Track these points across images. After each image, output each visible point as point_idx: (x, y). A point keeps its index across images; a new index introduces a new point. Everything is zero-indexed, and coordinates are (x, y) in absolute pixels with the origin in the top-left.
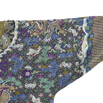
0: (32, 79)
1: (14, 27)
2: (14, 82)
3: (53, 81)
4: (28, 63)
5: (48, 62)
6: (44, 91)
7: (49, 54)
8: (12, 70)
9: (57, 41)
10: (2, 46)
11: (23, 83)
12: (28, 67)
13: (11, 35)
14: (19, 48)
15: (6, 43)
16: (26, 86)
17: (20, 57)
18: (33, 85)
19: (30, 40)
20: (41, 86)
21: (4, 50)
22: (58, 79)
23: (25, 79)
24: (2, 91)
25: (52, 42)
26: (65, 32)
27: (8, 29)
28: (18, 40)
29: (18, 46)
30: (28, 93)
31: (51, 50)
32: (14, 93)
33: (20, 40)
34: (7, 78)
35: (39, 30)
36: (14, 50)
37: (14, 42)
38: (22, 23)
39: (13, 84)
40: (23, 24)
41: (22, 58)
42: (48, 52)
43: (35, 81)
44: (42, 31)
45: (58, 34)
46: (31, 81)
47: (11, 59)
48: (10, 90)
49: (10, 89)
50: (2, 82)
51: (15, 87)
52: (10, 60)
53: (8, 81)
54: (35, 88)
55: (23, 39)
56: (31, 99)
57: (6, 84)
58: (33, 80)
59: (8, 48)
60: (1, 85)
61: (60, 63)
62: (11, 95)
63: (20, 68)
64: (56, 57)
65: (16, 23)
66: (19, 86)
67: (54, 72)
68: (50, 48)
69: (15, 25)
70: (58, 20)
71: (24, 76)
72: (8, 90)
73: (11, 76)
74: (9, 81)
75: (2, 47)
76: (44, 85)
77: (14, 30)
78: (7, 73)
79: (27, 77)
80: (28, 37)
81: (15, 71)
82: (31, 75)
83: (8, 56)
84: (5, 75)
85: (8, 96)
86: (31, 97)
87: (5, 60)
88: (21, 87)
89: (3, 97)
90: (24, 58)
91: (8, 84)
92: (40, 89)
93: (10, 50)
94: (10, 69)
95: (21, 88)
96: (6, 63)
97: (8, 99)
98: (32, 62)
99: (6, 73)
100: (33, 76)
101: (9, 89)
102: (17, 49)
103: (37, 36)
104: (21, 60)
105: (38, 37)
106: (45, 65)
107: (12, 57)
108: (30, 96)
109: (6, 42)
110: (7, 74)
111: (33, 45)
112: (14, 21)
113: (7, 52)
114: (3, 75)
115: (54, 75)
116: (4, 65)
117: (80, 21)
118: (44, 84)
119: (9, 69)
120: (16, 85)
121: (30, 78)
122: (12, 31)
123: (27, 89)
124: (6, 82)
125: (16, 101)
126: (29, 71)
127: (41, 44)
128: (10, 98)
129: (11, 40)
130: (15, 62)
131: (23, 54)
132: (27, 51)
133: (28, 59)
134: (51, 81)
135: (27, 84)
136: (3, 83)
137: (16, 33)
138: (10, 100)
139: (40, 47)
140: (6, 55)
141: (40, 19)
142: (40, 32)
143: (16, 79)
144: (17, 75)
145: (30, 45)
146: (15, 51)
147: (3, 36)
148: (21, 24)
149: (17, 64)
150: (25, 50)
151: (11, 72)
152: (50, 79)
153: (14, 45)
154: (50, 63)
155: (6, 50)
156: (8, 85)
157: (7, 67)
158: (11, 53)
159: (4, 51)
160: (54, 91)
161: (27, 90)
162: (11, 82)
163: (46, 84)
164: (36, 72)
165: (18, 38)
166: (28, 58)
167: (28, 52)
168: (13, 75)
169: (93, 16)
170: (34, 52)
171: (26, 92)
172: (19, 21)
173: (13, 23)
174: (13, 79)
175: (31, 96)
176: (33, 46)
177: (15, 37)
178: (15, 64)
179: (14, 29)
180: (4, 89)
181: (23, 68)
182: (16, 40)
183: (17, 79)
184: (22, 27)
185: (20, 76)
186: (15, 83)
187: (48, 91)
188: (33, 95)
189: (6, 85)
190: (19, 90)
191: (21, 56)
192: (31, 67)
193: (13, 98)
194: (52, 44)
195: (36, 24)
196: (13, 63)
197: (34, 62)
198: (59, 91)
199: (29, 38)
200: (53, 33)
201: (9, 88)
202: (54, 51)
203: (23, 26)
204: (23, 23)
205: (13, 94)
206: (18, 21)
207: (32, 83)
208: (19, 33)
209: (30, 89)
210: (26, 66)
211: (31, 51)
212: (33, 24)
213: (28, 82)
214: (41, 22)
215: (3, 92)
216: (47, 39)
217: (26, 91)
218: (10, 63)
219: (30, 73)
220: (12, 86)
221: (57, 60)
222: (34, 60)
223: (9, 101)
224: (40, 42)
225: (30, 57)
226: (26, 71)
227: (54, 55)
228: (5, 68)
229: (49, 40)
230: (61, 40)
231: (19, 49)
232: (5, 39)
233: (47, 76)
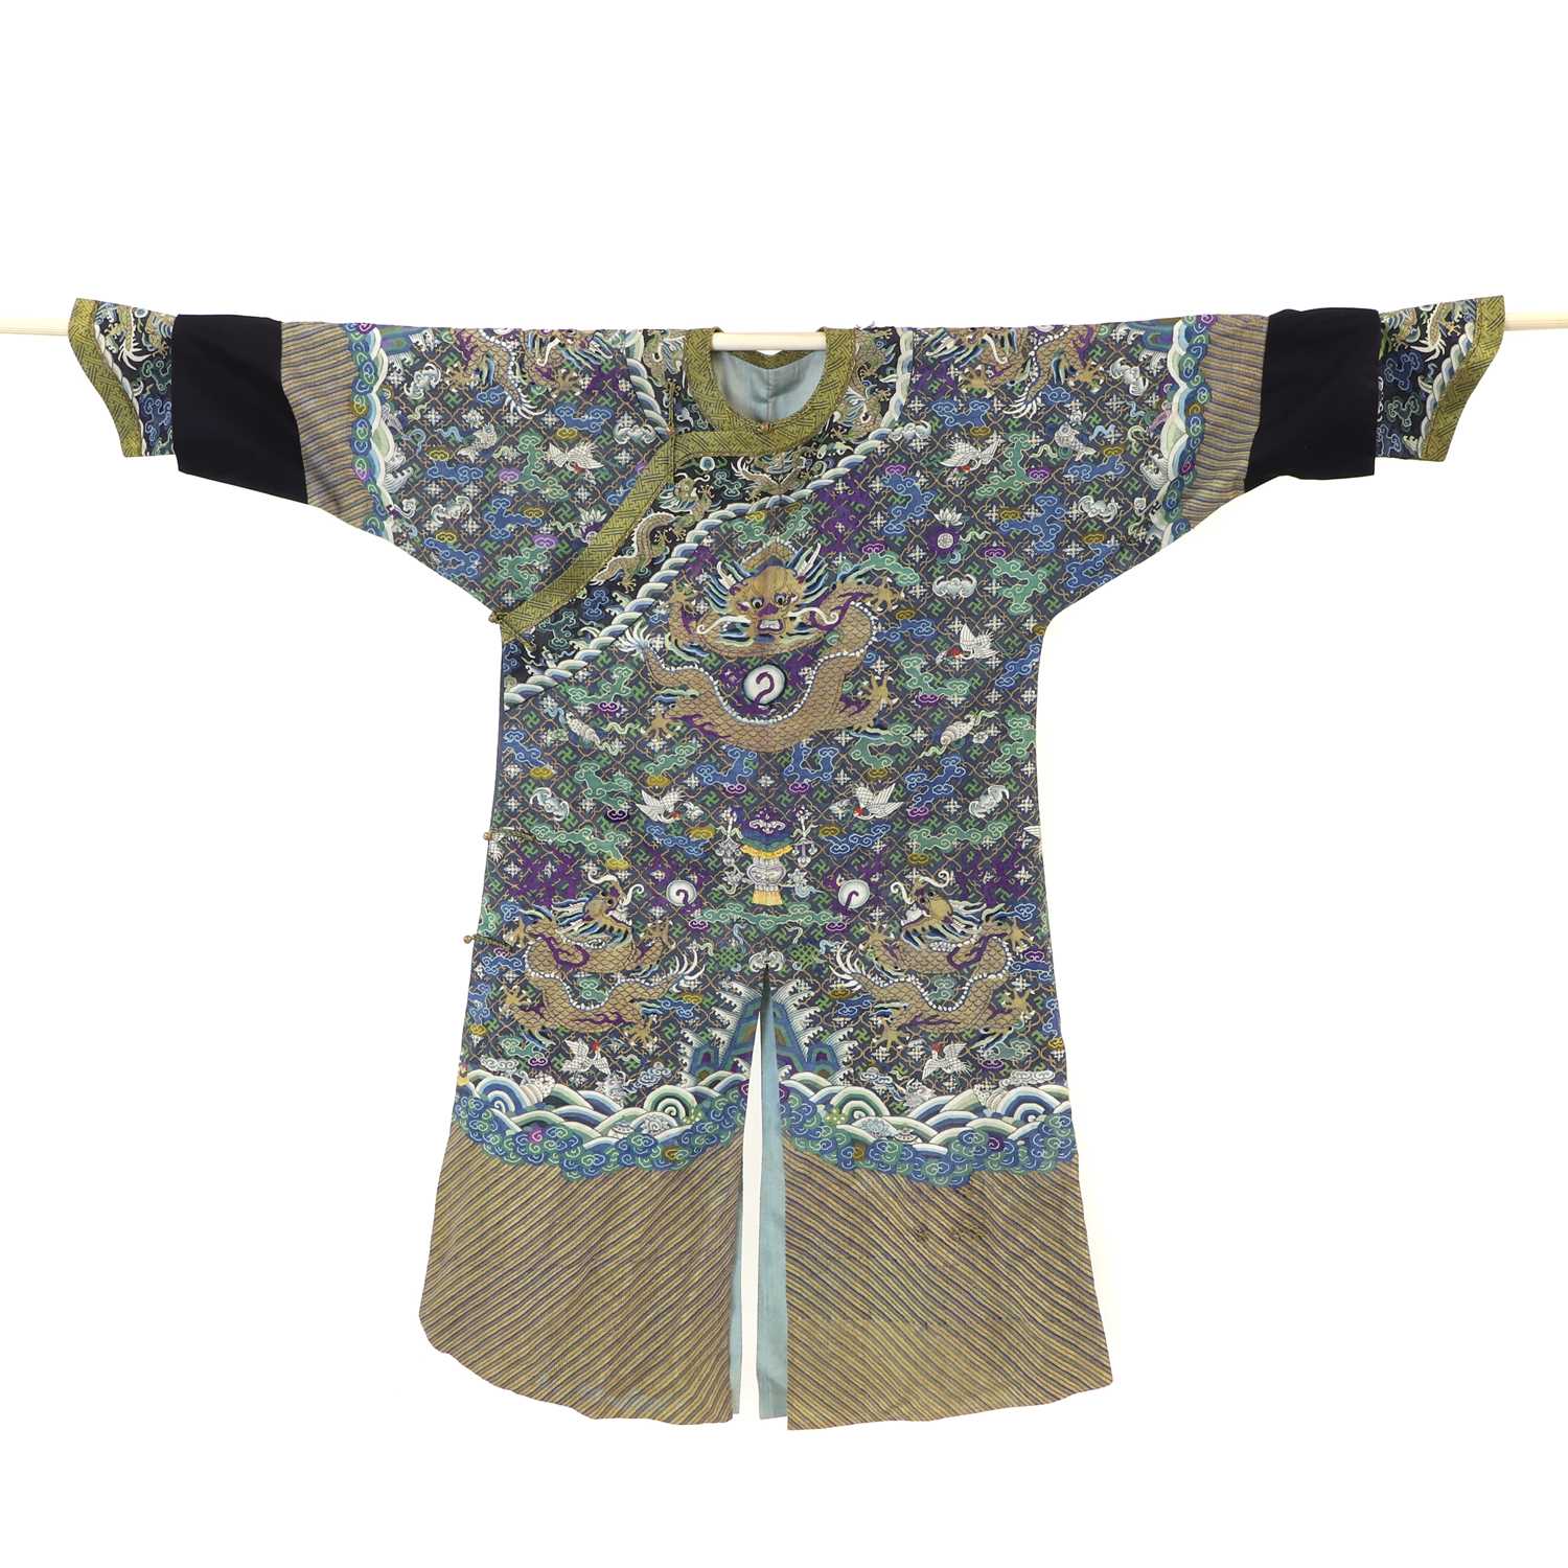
0: (961, 562)
1: (898, 352)
2: (893, 573)
3: (1043, 573)
4: (946, 501)
5: (1027, 498)
6: (1005, 609)
7: (1030, 464)
8: (885, 524)
9: (1062, 413)
10: (849, 429)
11: (927, 578)
12: (949, 516)
13: (884, 386)
14: (915, 437)
15: (865, 419)
16: (936, 588)
17: (918, 475)
18: (966, 583)
19: (957, 406)
20: (994, 588)
21: (854, 446)
22: (1061, 563)
23: (933, 563)
24: (847, 604)
25: (1046, 417)
26: (1097, 377)
27: (872, 362)
28: (912, 406)
29: (909, 430)
30: (943, 615)
31: (1041, 450)
32: (891, 615)
33: (917, 405)
34: (866, 558)
35: (993, 368)
36: (893, 445)
37: (893, 414)
38: (928, 340)
39: (889, 580)
40: (933, 341)
41: (924, 480)
42: (1026, 458)
43: (975, 571)
44: (1007, 373)
45: (1071, 383)
46: (956, 570)
47: (881, 481)
48: (877, 604)
49: (877, 600)
50: (845, 573)
51: (894, 593)
52: (877, 485)
53: (868, 568)
54: (972, 598)
55: (928, 405)
56: (957, 637)
57: (859, 580)
58: (967, 564)
59: (870, 437)
60: (843, 582)
61: (1073, 499)
62: (881, 620)
63: (915, 518)
64: (1059, 476)
65: (905, 340)
66: (911, 589)
67: (1048, 537)
68: (1035, 440)
69: (898, 345)
70: (1070, 328)
71: (932, 550)
72: (868, 604)
73: (881, 548)
74: (873, 566)
75: (847, 433)
76: (1007, 586)
77: (895, 367)
78: (864, 536)
79: (944, 553)
80: (952, 394)
81: (896, 529)
82: (959, 547)
83: (869, 471)
84: (857, 545)
85: (869, 626)
86: (957, 631)
87: (860, 486)
88: (918, 591)
89: (849, 628)
90: (931, 480)
91: (868, 578)
92: (994, 599)
93: (879, 448)
94: (879, 521)
95: (918, 597)
96: (861, 496)
97: (866, 639)
98: (964, 496)
99: (861, 536)
100: (965, 547)
101: (872, 599)
102: (905, 443)
103: (985, 393)
104: (922, 487)
105: (989, 395)
106: (1015, 506)
107: (887, 473)
108: (951, 627)
109: (863, 415)
110: (864, 540)
111: (968, 427)
112: (893, 328)
113: (867, 453)
114: (851, 542)
115: (1048, 545)
116: (853, 503)
117: (1157, 333)
118: (1008, 581)
119: (873, 519)
120: (900, 582)
121: (953, 557)
122: (889, 369)
123: (940, 599)
124: (860, 572)
125: (899, 646)
126: (952, 530)
127: (1002, 425)
128: (874, 633)
129: (884, 407)
130: (897, 496)
131: (930, 461)
132: (943, 452)
133: (950, 482)
134: (1033, 571)
135: (942, 580)
136: (850, 574)
137: (901, 378)
138: (874, 642)
139: (995, 435)
140: (861, 467)
141: (997, 325)
142: (998, 374)
143: (899, 561)
144: (904, 545)
145: (956, 429)
146: (899, 451)
147: (851, 391)
148: (925, 341)
149: (905, 503)
150: (939, 449)
151: (880, 533)
152: (1033, 562)
153: (896, 427)
154: (1032, 502)
155: (863, 446)
156: (868, 583)
157: (864, 512)
158: (881, 459)
159: (857, 449)
160: (1044, 611)
161: (940, 603)
162: (882, 571)
163: (1014, 581)
164: (977, 535)
165: (910, 398)
166: (948, 479)
167: (949, 457)
168: (888, 545)
169: (1213, 312)
170: (970, 457)
171: (936, 611)
172: (914, 330)
173: (892, 337)
174: (890, 560)
175: (956, 626)
176: (968, 431)
177: (900, 397)
178: (898, 500)
179: (894, 364)
180: (855, 597)
181: (929, 516)
182: (904, 408)
183: (905, 560)
184: (927, 354)
185: (915, 548)
186: (896, 575)
187: (1020, 607)
188: (963, 623)
189: (860, 583)
190: (911, 602)
191: (921, 469)
192: (957, 512)
193: (888, 635)
194: (1044, 423)
195: (984, 341)
196: (889, 495)
197: (970, 496)
198: (1063, 608)
199: (955, 399)
200: (1051, 382)
201: (872, 595)
202: (1050, 453)
203: (932, 351)
204: (931, 337)
205: (888, 618)
206: (909, 329)
207: (961, 578)
208: (913, 379)
209: (952, 601)
210: (941, 511)
211: (962, 453)
212: (971, 341)
213: (945, 574)
214: (1004, 337)
215: (849, 611)
216: (1026, 402)
217: (936, 608)
218: (878, 496)
219: (956, 540)
220: (883, 585)
221: (1061, 488)
222: (972, 488)
223: (870, 643)
224: (996, 416)
225: (955, 475)
226: (940, 528)
227: (1051, 468)
228: (860, 516)
229: (1034, 406)
230: (1081, 409)
231: (913, 444)
232: (859, 402)
233: (1020, 550)
